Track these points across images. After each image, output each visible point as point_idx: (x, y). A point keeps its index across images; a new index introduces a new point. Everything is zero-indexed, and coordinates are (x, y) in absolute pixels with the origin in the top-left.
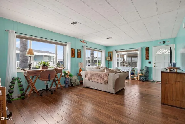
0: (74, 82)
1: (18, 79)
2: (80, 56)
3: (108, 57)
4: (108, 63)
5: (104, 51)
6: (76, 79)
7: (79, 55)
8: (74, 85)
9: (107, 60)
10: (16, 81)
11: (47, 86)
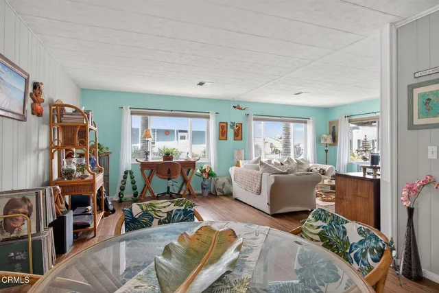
0: (219, 187)
1: (131, 173)
2: (240, 136)
3: (325, 136)
4: (327, 151)
5: (311, 120)
6: (224, 184)
7: (238, 135)
8: (218, 193)
9: (322, 142)
10: (129, 176)
11: (169, 188)
